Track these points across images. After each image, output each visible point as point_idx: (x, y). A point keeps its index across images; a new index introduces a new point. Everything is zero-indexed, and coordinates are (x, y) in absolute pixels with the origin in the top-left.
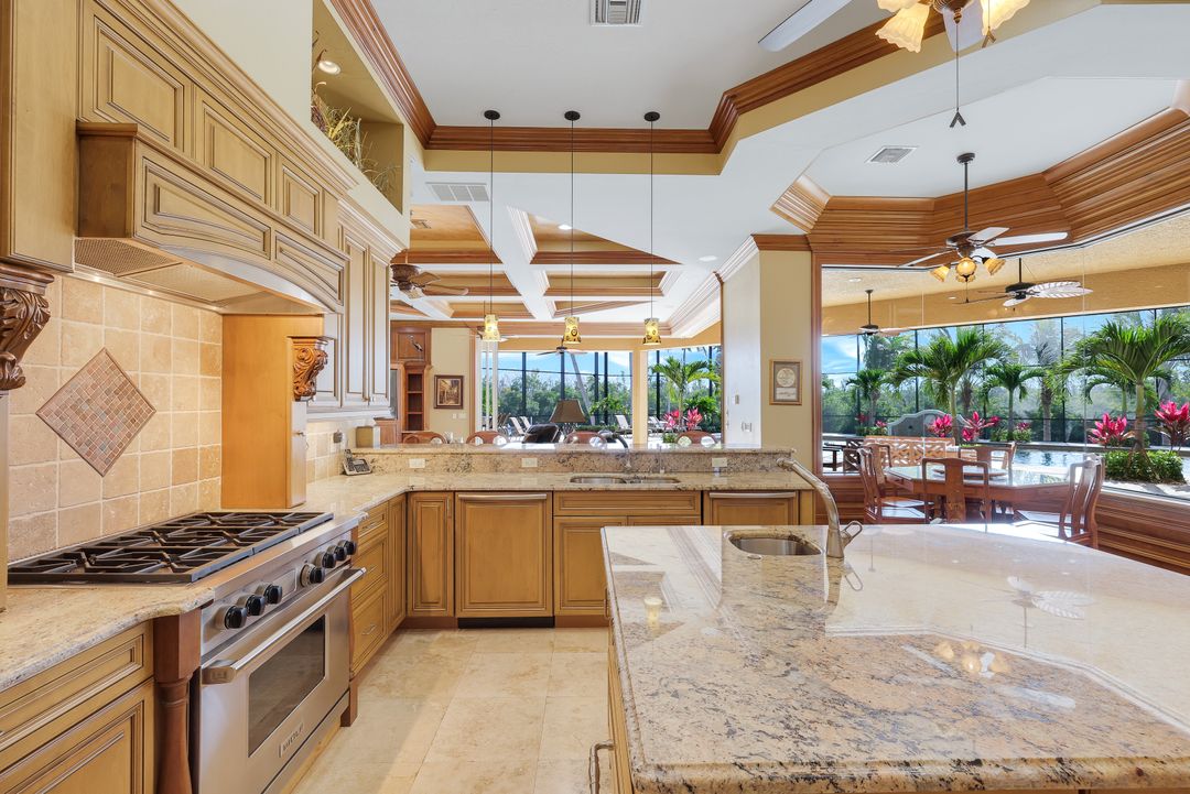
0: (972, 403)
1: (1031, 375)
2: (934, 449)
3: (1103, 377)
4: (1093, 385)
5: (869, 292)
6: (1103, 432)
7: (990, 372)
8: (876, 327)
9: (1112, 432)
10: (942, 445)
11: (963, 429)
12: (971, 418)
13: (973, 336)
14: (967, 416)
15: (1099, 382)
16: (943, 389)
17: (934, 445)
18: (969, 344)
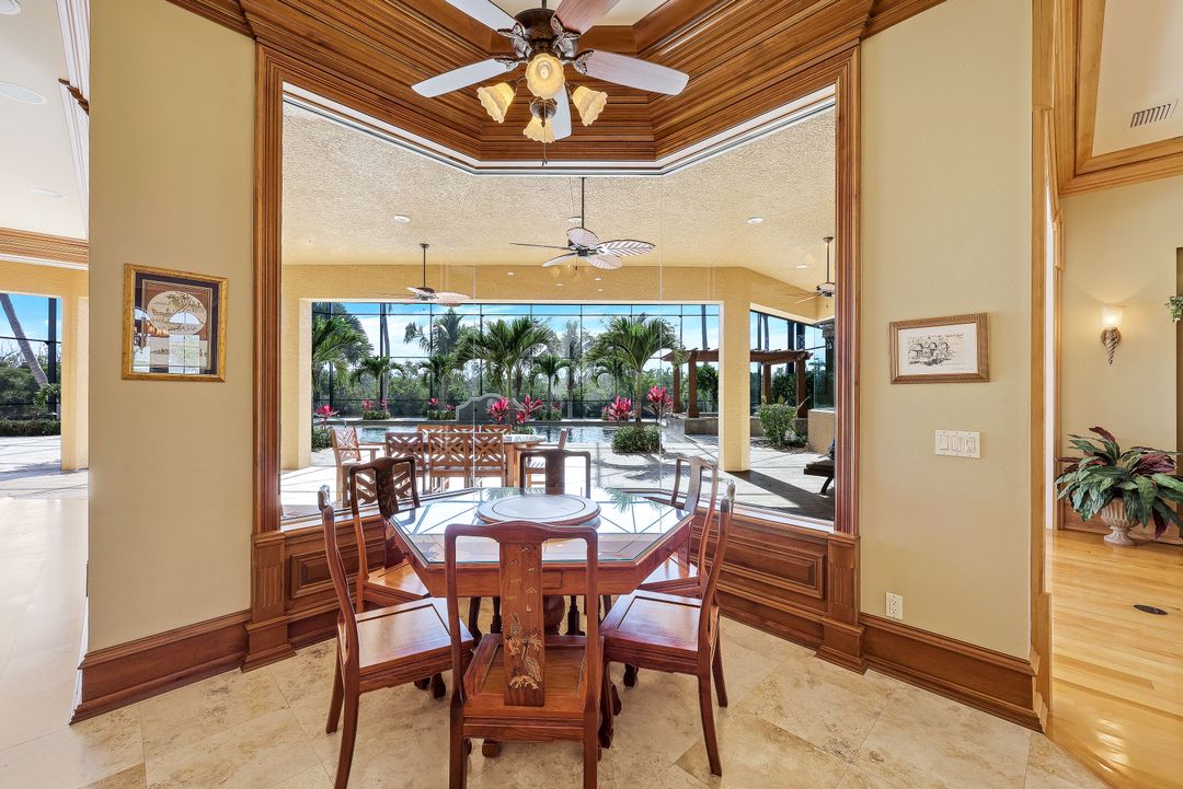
0: (523, 387)
1: (563, 365)
2: (490, 442)
3: (605, 368)
4: (599, 374)
5: (424, 246)
6: (616, 411)
7: (535, 362)
8: (431, 291)
9: (622, 411)
10: (500, 436)
11: (516, 412)
12: (524, 401)
13: (526, 321)
14: (520, 400)
15: (603, 372)
16: (498, 372)
17: (490, 437)
18: (524, 328)
